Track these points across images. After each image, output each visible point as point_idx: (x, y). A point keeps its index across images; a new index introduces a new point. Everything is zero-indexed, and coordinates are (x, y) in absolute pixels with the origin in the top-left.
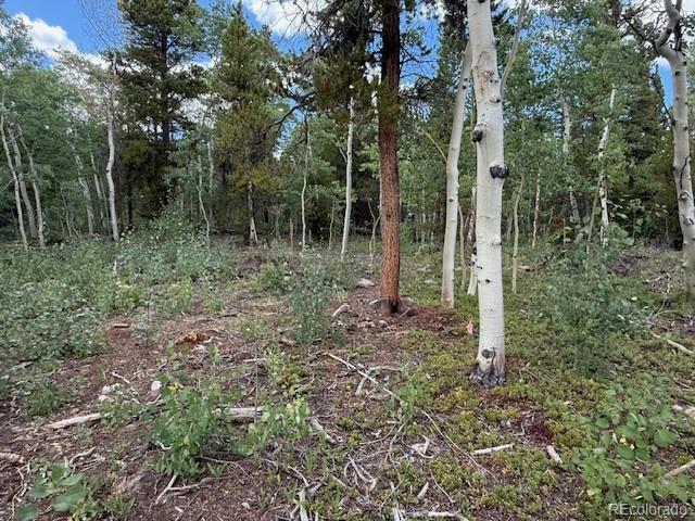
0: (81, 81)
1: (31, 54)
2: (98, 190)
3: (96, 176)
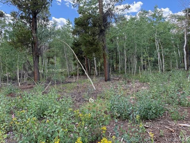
0: (175, 22)
1: (164, 18)
2: (179, 54)
3: (179, 50)
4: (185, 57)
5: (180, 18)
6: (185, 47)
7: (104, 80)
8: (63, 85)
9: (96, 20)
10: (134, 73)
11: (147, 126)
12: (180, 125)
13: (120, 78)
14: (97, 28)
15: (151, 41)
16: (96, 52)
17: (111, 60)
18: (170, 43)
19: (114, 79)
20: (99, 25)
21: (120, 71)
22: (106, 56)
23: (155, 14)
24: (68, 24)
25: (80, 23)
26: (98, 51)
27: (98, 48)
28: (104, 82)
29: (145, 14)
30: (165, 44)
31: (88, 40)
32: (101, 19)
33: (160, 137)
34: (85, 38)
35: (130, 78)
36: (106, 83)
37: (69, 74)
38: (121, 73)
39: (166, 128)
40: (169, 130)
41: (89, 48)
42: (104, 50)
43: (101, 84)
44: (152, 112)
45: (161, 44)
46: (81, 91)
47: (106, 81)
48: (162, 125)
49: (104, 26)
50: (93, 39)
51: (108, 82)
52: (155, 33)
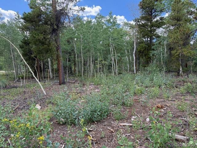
0: (128, 29)
2: (131, 59)
3: (130, 55)
4: (134, 62)
5: (132, 27)
6: (134, 53)
7: (58, 83)
8: (6, 91)
9: (48, 17)
10: (90, 76)
11: (91, 130)
12: (121, 125)
13: (76, 81)
14: (49, 27)
15: (107, 45)
16: (48, 53)
17: (68, 62)
18: (123, 49)
19: (69, 82)
20: (51, 23)
21: (77, 74)
22: (60, 57)
23: (110, 20)
24: (17, 18)
25: (28, 19)
26: (51, 52)
27: (50, 48)
28: (58, 85)
29: (101, 18)
30: (118, 49)
31: (38, 39)
32: (54, 17)
33: (101, 138)
34: (34, 35)
35: (86, 81)
36: (60, 86)
37: (17, 77)
38: (78, 76)
39: (108, 129)
40: (110, 130)
41: (39, 48)
42: (57, 51)
43: (54, 88)
44: (98, 114)
45: (115, 49)
46: (27, 97)
47: (60, 84)
48: (105, 127)
49: (56, 25)
50: (44, 38)
51: (63, 85)
52: (110, 38)
